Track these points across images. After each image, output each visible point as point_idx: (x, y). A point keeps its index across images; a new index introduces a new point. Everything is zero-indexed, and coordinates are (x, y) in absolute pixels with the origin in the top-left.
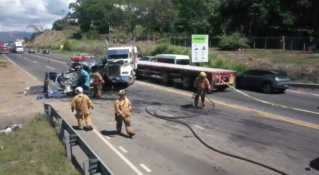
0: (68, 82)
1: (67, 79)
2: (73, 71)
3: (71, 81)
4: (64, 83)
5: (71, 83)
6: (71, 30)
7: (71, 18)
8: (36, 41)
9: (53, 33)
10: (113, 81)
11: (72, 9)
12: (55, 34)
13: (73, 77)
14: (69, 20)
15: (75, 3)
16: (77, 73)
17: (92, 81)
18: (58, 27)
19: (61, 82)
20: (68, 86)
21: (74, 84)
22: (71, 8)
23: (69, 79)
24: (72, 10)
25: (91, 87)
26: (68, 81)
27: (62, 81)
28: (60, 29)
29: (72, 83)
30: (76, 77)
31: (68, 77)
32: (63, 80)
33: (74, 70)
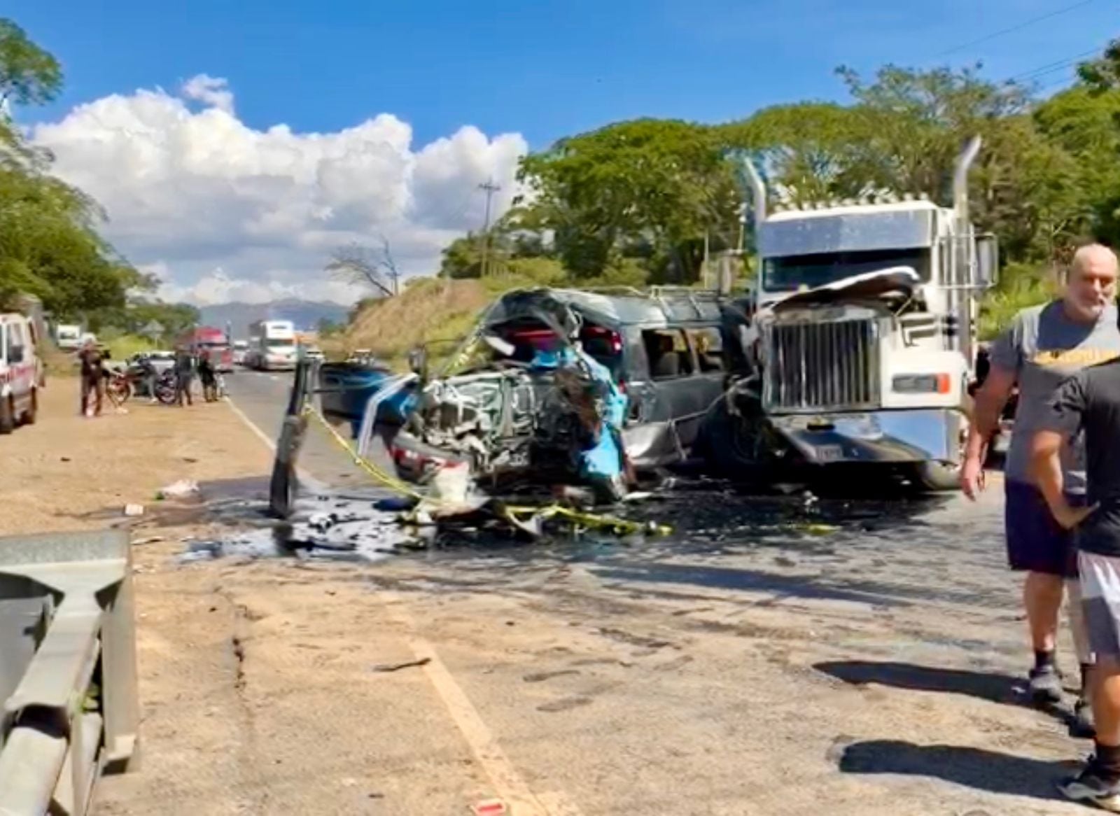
0: (460, 437)
1: (448, 414)
2: (498, 356)
3: (477, 432)
4: (425, 441)
5: (474, 451)
6: (518, 277)
7: (524, 225)
8: (363, 326)
9: (438, 290)
10: (813, 452)
11: (532, 183)
12: (447, 291)
13: (496, 405)
14: (513, 237)
15: (547, 156)
16: (536, 372)
17: (645, 446)
18: (462, 263)
19: (405, 436)
20: (450, 465)
21: (504, 457)
22: (528, 179)
23: (469, 415)
24: (530, 187)
25: (632, 488)
26: (458, 430)
27: (412, 430)
28: (475, 272)
29: (483, 450)
30: (525, 403)
31: (460, 399)
32: (420, 420)
33: (508, 349)
